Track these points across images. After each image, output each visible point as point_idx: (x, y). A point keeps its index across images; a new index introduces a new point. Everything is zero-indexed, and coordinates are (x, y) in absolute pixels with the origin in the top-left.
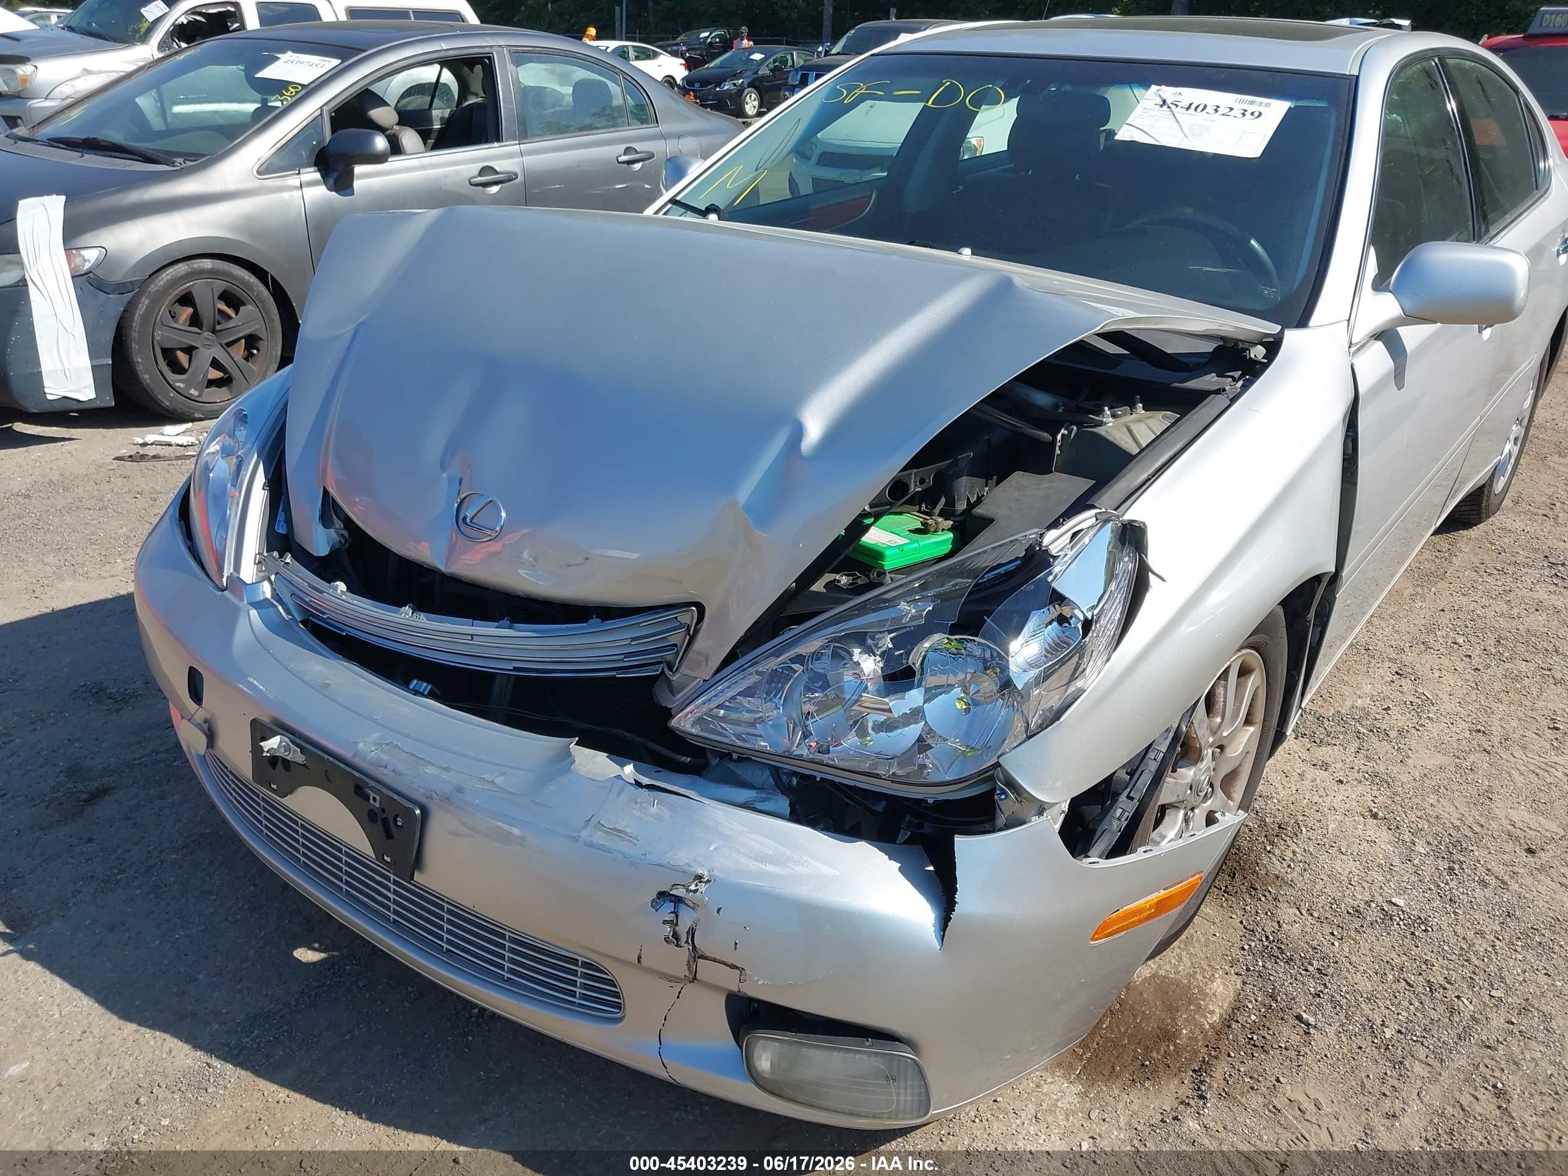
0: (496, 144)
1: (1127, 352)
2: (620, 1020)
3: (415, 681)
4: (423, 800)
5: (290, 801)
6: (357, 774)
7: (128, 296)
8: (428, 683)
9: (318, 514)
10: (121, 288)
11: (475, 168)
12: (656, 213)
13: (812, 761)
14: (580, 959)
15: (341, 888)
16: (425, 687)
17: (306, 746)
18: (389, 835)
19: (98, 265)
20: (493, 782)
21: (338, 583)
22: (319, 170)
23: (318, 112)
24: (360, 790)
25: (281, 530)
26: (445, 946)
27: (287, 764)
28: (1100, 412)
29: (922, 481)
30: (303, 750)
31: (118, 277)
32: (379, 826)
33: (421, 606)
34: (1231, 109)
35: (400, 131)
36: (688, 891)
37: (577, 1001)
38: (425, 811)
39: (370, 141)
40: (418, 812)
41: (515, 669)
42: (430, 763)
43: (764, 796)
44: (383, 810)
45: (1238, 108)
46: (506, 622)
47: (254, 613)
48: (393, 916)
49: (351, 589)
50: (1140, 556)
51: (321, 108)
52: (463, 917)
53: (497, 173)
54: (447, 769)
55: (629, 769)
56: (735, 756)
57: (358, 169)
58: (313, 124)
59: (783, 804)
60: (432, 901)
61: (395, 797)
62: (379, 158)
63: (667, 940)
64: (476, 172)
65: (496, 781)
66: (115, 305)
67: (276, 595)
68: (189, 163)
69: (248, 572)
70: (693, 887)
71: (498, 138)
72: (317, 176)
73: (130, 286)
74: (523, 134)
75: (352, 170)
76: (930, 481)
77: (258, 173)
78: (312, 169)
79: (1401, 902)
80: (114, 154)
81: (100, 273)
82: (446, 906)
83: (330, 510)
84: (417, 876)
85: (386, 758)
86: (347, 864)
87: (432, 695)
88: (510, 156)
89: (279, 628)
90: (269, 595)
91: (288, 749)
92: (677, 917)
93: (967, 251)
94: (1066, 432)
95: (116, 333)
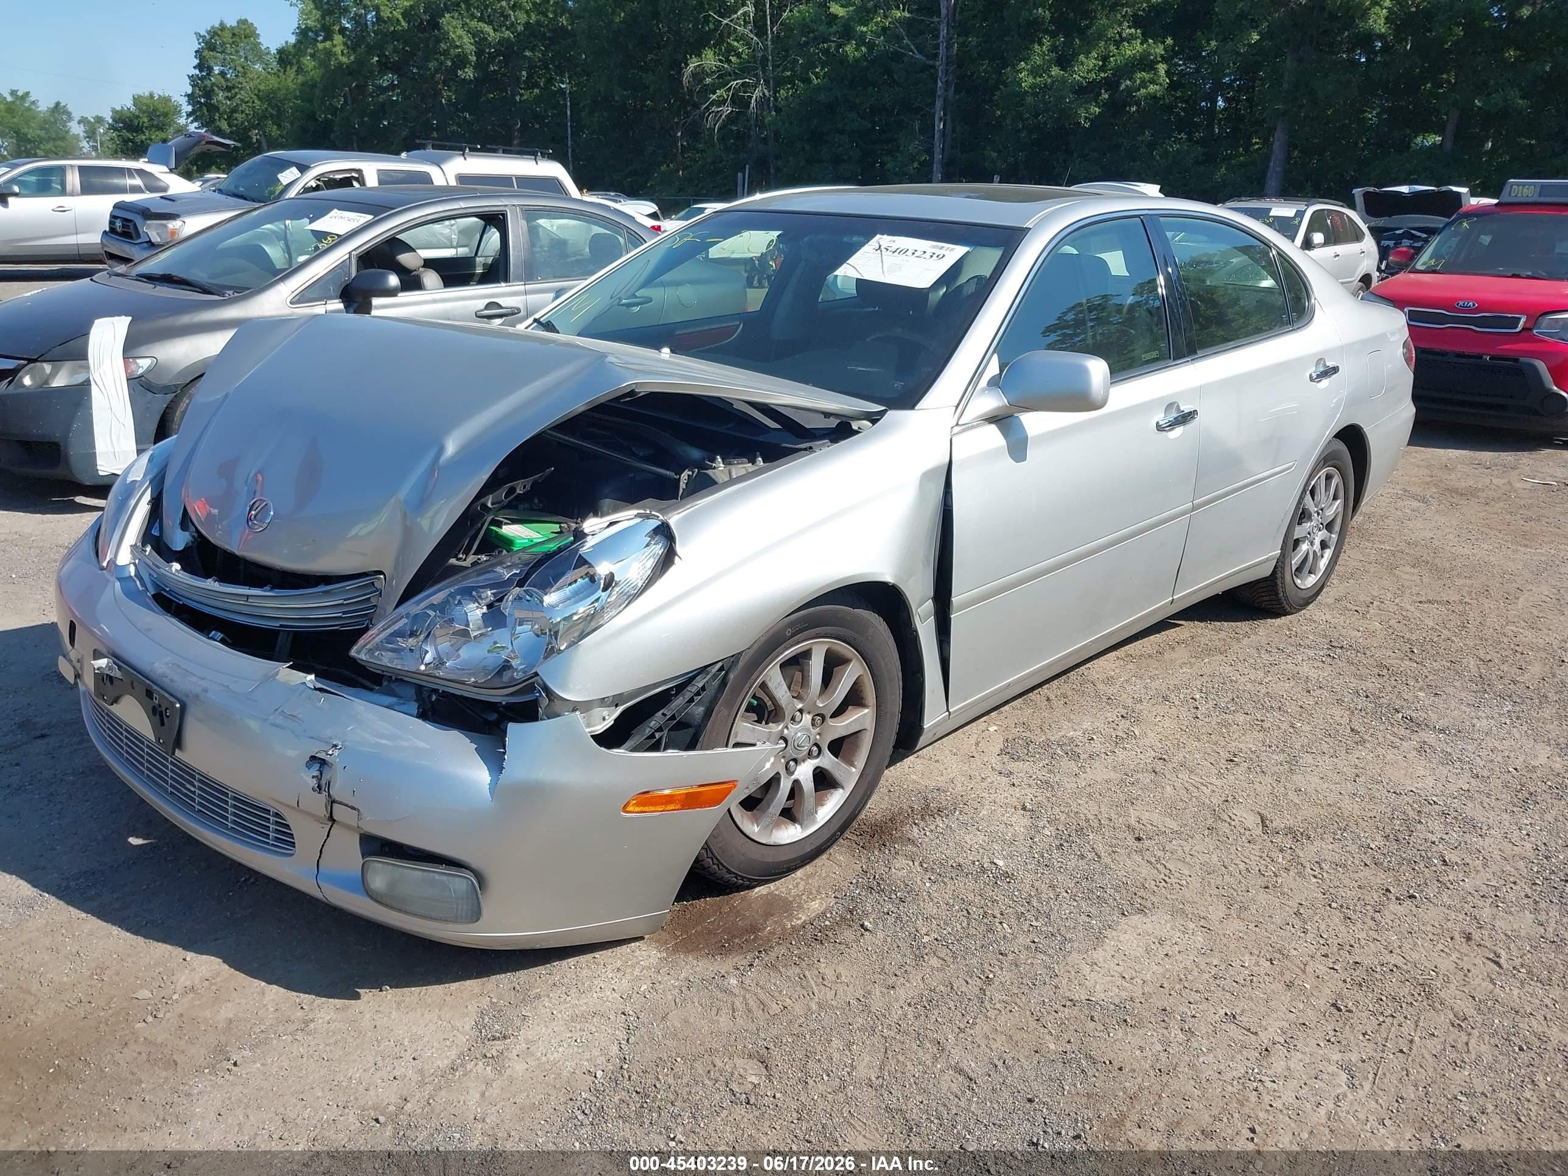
0: (503, 284)
1: (780, 427)
2: (292, 855)
3: (214, 632)
4: (184, 698)
5: (115, 709)
6: (148, 682)
7: (171, 396)
8: (222, 633)
9: (178, 522)
10: (165, 389)
11: (481, 304)
12: (526, 328)
13: (427, 675)
14: (272, 810)
15: (143, 772)
16: (220, 636)
17: (122, 665)
18: (163, 724)
19: (149, 370)
20: (228, 687)
21: (174, 564)
22: (343, 302)
23: (347, 256)
24: (149, 694)
25: (155, 532)
26: (197, 807)
27: (111, 679)
28: (713, 460)
29: (524, 487)
30: (120, 668)
31: (165, 381)
32: (158, 716)
33: (223, 579)
34: (925, 252)
35: (423, 272)
36: (327, 754)
37: (271, 842)
38: (184, 707)
39: (384, 278)
40: (178, 705)
41: (281, 626)
42: (194, 675)
43: (402, 701)
44: (160, 706)
45: (929, 251)
46: (268, 588)
47: (118, 584)
48: (170, 789)
49: (183, 569)
50: (671, 544)
51: (350, 253)
52: (207, 783)
53: (501, 307)
54: (203, 679)
55: (312, 677)
56: (393, 678)
57: (376, 301)
58: (343, 266)
59: (414, 707)
60: (187, 772)
61: (167, 695)
62: (391, 293)
63: (313, 789)
64: (483, 307)
65: (231, 687)
66: (160, 403)
67: (138, 574)
68: (236, 295)
69: (124, 557)
70: (330, 752)
71: (506, 279)
72: (341, 306)
73: (174, 389)
74: (529, 275)
75: (370, 303)
76: (528, 488)
77: (291, 303)
78: (337, 301)
79: (1001, 863)
80: (183, 287)
81: (150, 377)
82: (197, 776)
83: (186, 521)
84: (177, 753)
85: (168, 672)
86: (148, 754)
87: (223, 641)
88: (516, 294)
89: (131, 594)
90: (133, 574)
91: (110, 668)
92: (321, 774)
93: (666, 351)
94: (690, 473)
95: (159, 427)
